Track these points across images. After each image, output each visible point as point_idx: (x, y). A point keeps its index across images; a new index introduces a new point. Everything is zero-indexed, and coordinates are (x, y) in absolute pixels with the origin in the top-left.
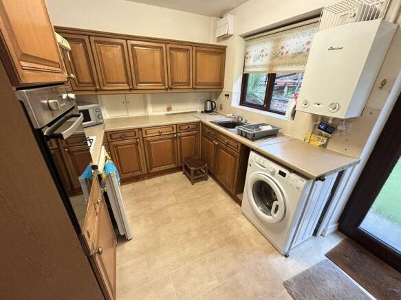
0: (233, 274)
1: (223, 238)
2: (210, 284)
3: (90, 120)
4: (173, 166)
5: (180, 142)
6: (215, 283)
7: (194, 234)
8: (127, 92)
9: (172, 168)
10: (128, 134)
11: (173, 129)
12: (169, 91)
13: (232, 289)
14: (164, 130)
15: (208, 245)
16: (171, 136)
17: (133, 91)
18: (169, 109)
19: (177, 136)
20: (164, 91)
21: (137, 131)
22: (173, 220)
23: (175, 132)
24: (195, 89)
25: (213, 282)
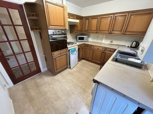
0: (73, 94)
1: (84, 88)
2: (68, 88)
3: (83, 40)
4: (99, 62)
5: (105, 55)
6: (69, 89)
7: (80, 80)
8: (95, 33)
9: (99, 63)
10: (89, 46)
11: (103, 48)
12: (110, 34)
13: (69, 94)
14: (100, 48)
15: (79, 84)
16: (101, 51)
17: (97, 33)
18: (111, 42)
19: (104, 52)
20: (108, 34)
21: (91, 46)
22: (81, 74)
23: (104, 50)
24: (124, 34)
25: (68, 89)
